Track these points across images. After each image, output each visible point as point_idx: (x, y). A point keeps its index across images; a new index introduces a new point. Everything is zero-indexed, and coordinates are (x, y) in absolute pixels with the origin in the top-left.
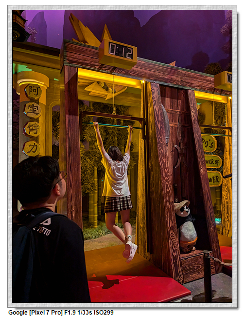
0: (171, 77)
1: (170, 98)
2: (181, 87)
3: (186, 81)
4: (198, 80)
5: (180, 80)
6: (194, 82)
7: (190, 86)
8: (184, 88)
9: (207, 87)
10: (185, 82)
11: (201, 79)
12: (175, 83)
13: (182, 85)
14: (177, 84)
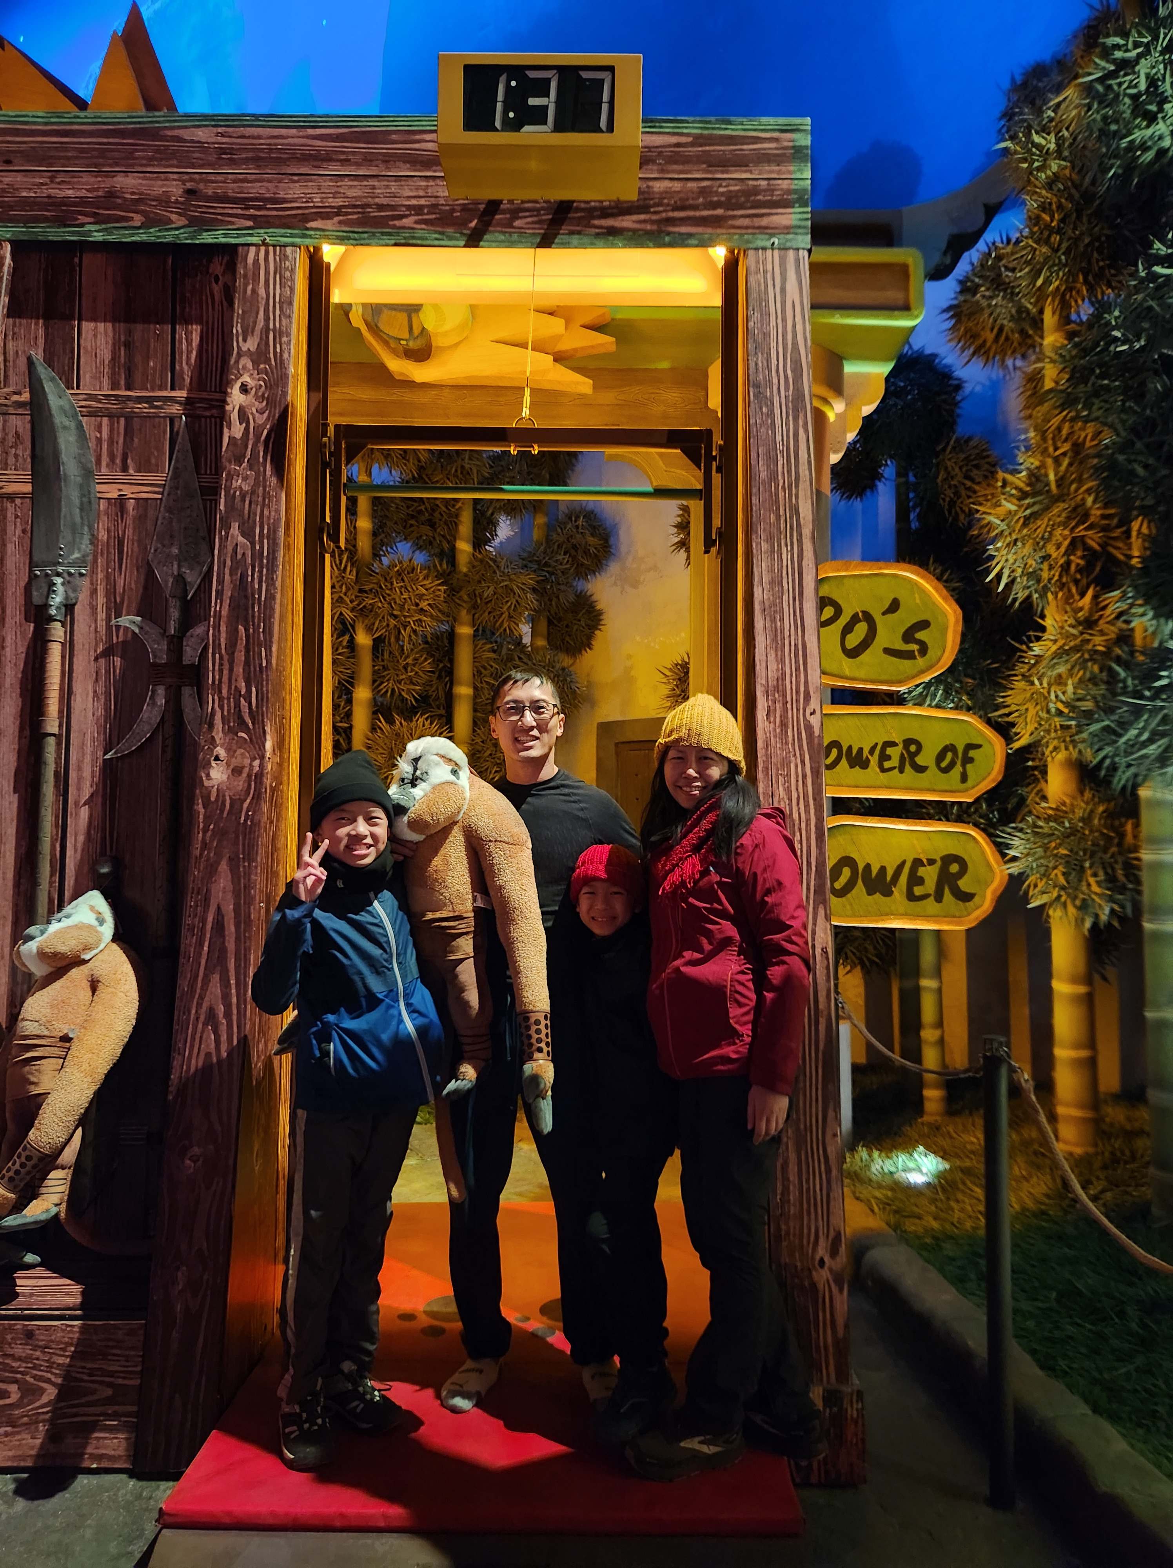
0: (107, 183)
1: (114, 320)
2: (184, 236)
3: (232, 189)
4: (335, 169)
5: (176, 190)
6: (294, 191)
7: (261, 223)
8: (207, 238)
9: (418, 210)
10: (224, 199)
11: (368, 160)
12: (138, 219)
13: (193, 222)
14: (150, 222)
